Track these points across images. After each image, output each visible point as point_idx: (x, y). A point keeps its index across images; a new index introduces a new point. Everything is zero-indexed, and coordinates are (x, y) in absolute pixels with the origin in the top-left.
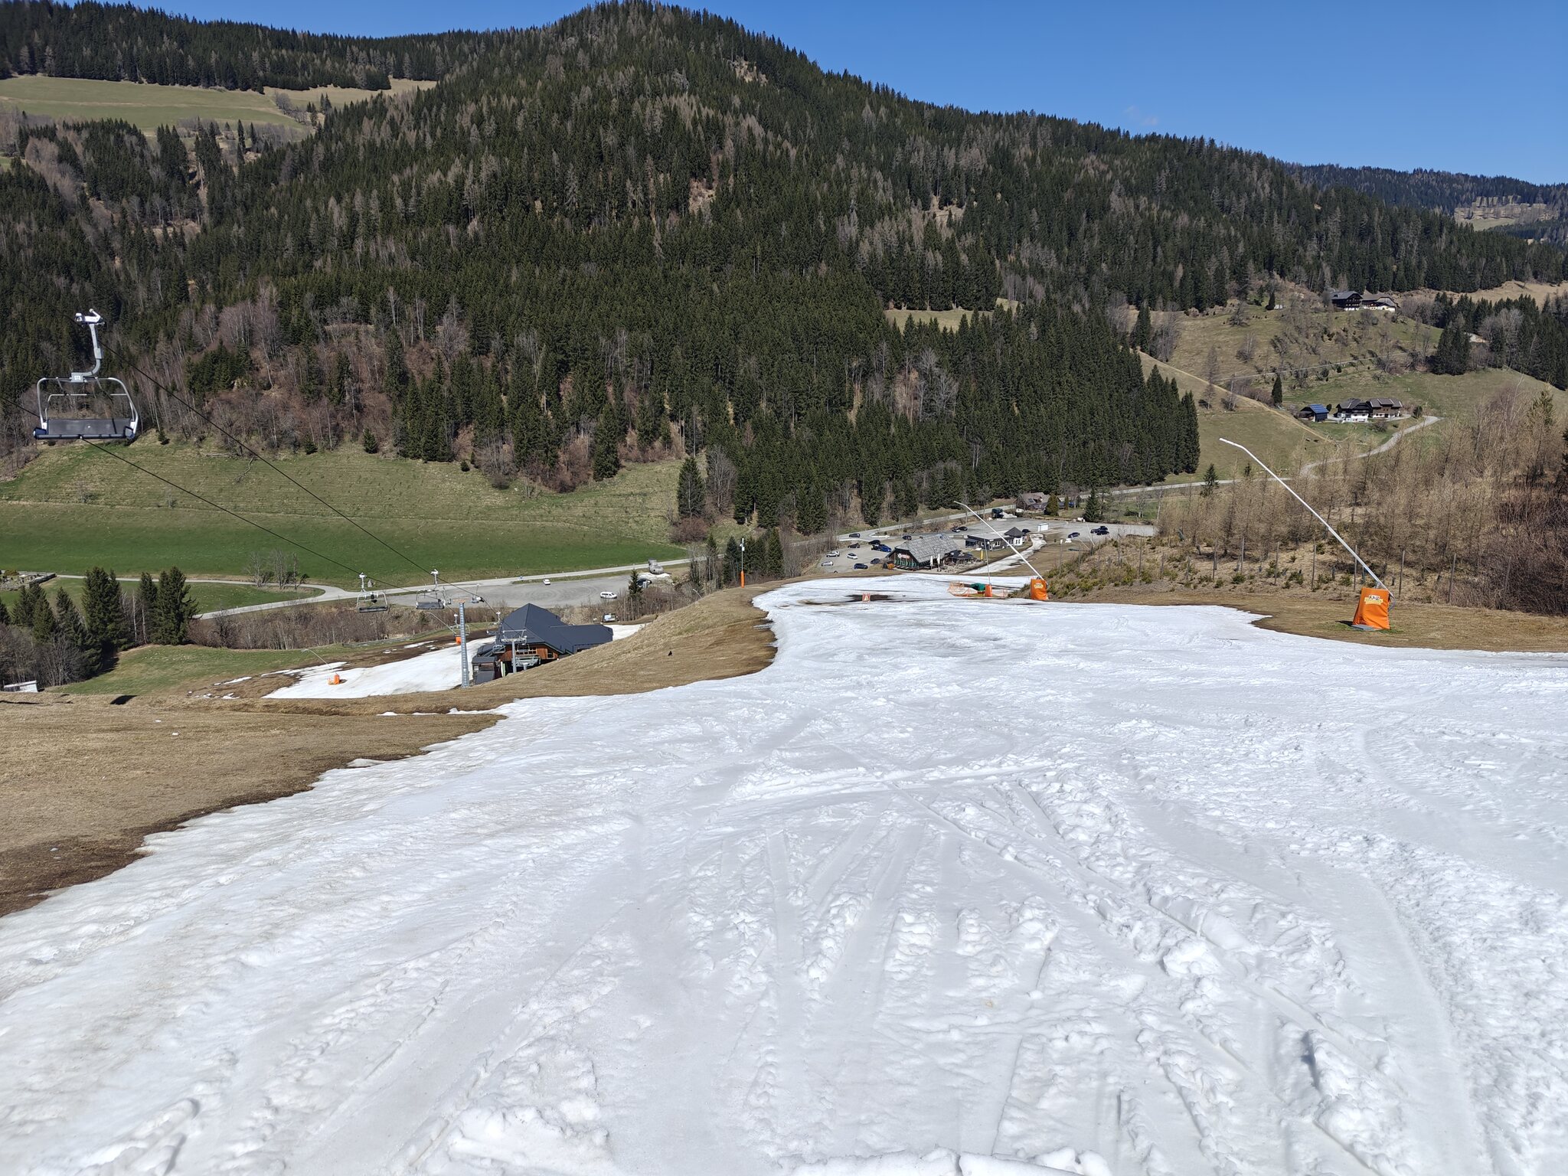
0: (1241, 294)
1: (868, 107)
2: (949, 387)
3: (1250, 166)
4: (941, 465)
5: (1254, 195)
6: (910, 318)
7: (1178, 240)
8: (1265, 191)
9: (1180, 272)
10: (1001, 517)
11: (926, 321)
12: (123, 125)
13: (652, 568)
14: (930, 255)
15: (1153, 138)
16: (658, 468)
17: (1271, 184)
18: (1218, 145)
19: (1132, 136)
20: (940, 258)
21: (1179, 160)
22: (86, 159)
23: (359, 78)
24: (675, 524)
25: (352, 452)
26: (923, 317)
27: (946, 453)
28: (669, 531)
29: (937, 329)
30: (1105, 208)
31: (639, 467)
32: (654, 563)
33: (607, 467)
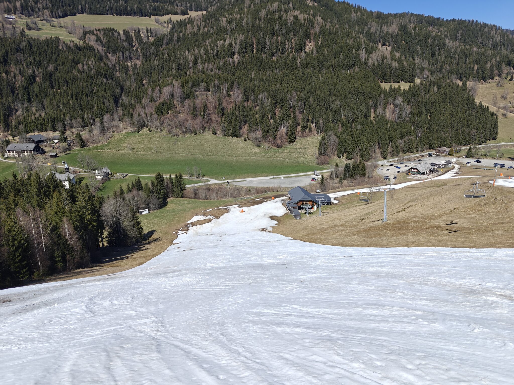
0: (499, 76)
1: (353, 12)
2: (407, 109)
3: (492, 29)
4: (407, 138)
5: (494, 40)
6: (391, 86)
7: (474, 56)
8: (498, 38)
9: (476, 67)
10: (431, 156)
11: (397, 87)
12: (113, 29)
13: (316, 174)
14: (393, 63)
15: (454, 20)
16: (308, 139)
17: (501, 35)
18: (479, 22)
19: (445, 19)
20: (397, 64)
21: (465, 27)
22: (105, 41)
23: (179, 11)
24: (317, 158)
25: (208, 134)
26: (395, 85)
27: (408, 133)
28: (316, 161)
29: (400, 90)
30: (445, 45)
31: (302, 139)
32: (316, 172)
33: (292, 139)
